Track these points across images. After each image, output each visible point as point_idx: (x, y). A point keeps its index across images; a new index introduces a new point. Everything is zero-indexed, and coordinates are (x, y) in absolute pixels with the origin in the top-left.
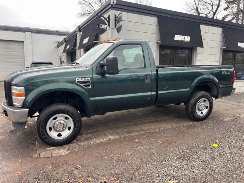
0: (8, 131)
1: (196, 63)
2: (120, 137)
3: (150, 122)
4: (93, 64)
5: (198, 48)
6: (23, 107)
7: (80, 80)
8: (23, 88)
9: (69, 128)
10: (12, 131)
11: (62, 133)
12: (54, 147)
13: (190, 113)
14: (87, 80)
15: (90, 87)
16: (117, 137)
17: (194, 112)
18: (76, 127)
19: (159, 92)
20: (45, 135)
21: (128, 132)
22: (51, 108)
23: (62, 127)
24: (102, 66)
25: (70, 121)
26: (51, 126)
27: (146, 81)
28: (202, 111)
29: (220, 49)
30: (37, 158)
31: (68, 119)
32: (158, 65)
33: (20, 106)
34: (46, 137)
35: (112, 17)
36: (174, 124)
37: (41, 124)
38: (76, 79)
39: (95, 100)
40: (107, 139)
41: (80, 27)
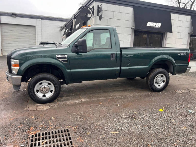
0: (13, 92)
1: (165, 45)
2: (90, 100)
3: (117, 91)
4: (69, 45)
5: (168, 33)
6: (18, 74)
7: (59, 56)
8: (18, 61)
9: (51, 91)
10: (15, 92)
11: (46, 95)
12: (40, 104)
13: (149, 85)
14: (64, 56)
15: (67, 62)
16: (88, 100)
17: (152, 84)
18: (56, 91)
19: (122, 68)
20: (33, 95)
21: (97, 97)
22: (38, 76)
23: (46, 90)
24: (76, 46)
25: (52, 86)
26: (38, 89)
27: (112, 59)
28: (160, 84)
29: (188, 34)
30: (26, 110)
31: (50, 84)
32: (133, 46)
33: (16, 74)
34: (34, 97)
35: (96, 8)
36: (135, 93)
37: (30, 87)
38: (56, 55)
39: (71, 72)
40: (80, 101)
41: (75, 15)
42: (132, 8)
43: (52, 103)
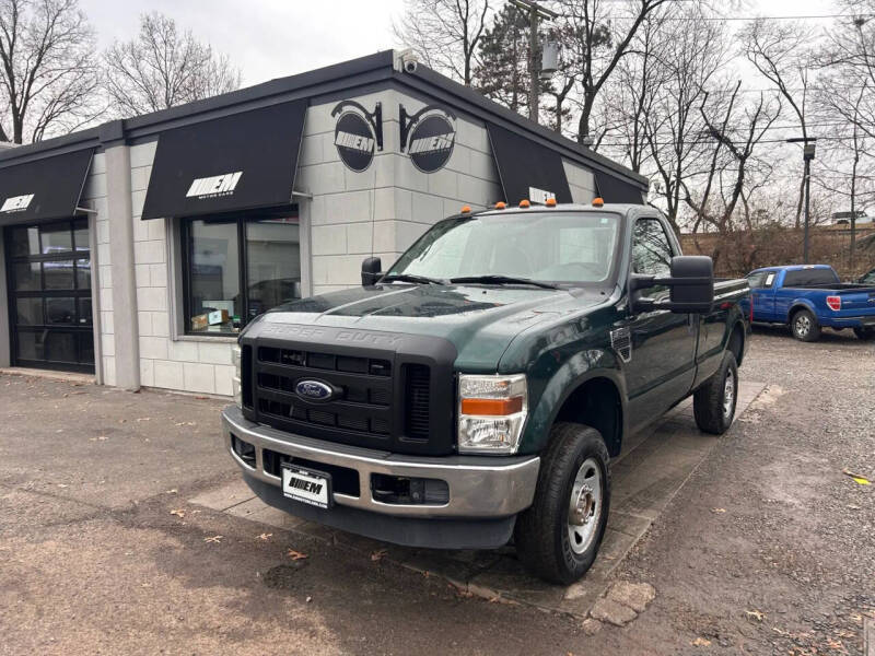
7: (617, 337)
8: (522, 377)
11: (581, 530)
14: (625, 336)
25: (595, 480)
31: (593, 474)
35: (390, 115)
40: (648, 526)
41: (130, 127)
42: (485, 131)
43: (598, 564)
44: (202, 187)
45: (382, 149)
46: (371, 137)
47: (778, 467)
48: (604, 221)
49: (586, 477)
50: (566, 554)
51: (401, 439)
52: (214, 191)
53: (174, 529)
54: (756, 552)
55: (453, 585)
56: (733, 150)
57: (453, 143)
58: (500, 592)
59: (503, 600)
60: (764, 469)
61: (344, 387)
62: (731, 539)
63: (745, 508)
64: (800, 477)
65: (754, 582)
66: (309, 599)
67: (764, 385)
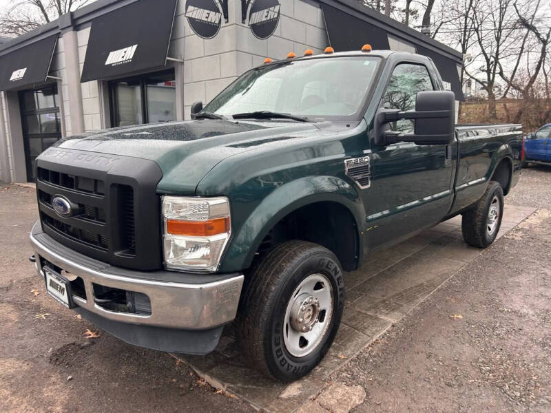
4: (361, 117)
7: (351, 166)
8: (223, 200)
9: (322, 316)
14: (364, 164)
15: (369, 186)
18: (338, 308)
20: (282, 354)
25: (325, 292)
26: (288, 321)
27: (446, 162)
31: (322, 287)
34: (284, 359)
40: (390, 326)
41: (76, 17)
42: (319, 10)
43: (326, 363)
44: (115, 57)
45: (227, 22)
46: (219, 12)
47: (523, 279)
48: (367, 63)
49: (315, 289)
50: (278, 361)
51: (116, 254)
52: (121, 60)
53: (20, 305)
54: (476, 361)
55: (195, 373)
56: (538, 35)
57: (279, 14)
58: (226, 385)
59: (227, 393)
60: (511, 280)
61: (79, 205)
62: (458, 345)
63: (481, 316)
64: (542, 289)
65: (463, 393)
66: (70, 377)
67: (535, 209)
